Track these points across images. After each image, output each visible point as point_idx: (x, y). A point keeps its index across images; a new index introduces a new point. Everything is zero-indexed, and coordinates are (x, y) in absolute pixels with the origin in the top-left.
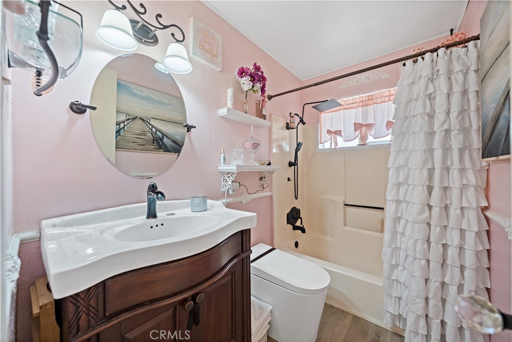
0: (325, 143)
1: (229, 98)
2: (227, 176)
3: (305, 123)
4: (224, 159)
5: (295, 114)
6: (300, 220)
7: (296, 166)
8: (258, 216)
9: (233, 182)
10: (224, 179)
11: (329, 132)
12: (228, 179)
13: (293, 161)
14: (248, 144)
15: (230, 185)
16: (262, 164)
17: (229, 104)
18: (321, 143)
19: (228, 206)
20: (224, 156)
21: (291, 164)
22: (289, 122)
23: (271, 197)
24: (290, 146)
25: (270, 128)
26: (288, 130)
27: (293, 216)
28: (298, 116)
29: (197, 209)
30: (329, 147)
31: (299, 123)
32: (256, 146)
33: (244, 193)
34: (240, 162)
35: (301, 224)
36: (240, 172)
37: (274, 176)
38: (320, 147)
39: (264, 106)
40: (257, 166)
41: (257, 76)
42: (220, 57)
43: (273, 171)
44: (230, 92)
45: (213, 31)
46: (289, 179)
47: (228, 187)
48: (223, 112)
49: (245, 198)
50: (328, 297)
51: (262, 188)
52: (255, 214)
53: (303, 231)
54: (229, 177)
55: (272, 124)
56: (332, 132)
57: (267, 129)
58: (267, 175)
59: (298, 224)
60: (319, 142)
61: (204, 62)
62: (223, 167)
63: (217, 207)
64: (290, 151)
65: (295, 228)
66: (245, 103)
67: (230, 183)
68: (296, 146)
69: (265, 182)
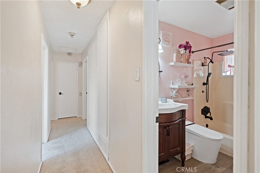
0: (227, 72)
1: (174, 58)
2: (173, 90)
3: (213, 62)
4: (172, 83)
5: (207, 58)
6: (209, 113)
7: (207, 85)
8: (189, 106)
9: (176, 92)
10: (172, 91)
11: (229, 66)
12: (174, 91)
13: (206, 83)
14: (183, 76)
15: (174, 93)
16: (189, 85)
17: (174, 60)
18: (224, 72)
19: (175, 101)
20: (172, 82)
21: (204, 84)
22: (203, 62)
23: (193, 100)
24: (204, 73)
25: (193, 67)
26: (203, 67)
27: (205, 111)
28: (209, 59)
29: (164, 102)
30: (229, 74)
31: (210, 63)
32: (186, 77)
33: (180, 97)
34: (179, 84)
35: (210, 115)
36: (179, 88)
37: (194, 90)
38: (224, 74)
39: (190, 58)
40: (186, 86)
41: (187, 47)
42: (171, 42)
43: (194, 88)
44: (175, 55)
45: (169, 32)
46: (203, 92)
47: (174, 94)
48: (172, 64)
49: (181, 99)
50: (221, 149)
51: (188, 95)
52: (187, 105)
53: (211, 119)
54: (174, 90)
55: (194, 65)
56: (231, 66)
57: (191, 68)
58: (191, 89)
59: (208, 115)
60: (223, 72)
61: (166, 46)
62: (172, 86)
63: (171, 101)
64: (204, 76)
65: (206, 117)
66: (181, 58)
67: (175, 92)
68: (208, 75)
69: (190, 93)
